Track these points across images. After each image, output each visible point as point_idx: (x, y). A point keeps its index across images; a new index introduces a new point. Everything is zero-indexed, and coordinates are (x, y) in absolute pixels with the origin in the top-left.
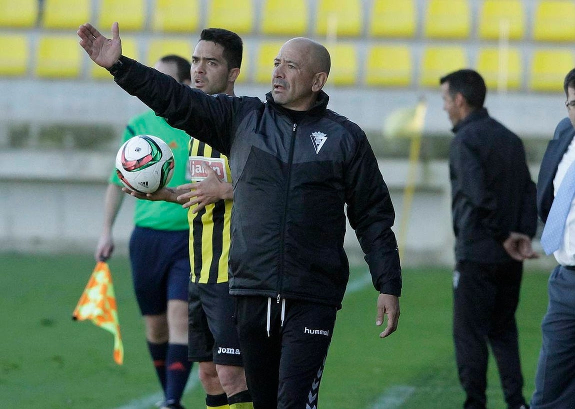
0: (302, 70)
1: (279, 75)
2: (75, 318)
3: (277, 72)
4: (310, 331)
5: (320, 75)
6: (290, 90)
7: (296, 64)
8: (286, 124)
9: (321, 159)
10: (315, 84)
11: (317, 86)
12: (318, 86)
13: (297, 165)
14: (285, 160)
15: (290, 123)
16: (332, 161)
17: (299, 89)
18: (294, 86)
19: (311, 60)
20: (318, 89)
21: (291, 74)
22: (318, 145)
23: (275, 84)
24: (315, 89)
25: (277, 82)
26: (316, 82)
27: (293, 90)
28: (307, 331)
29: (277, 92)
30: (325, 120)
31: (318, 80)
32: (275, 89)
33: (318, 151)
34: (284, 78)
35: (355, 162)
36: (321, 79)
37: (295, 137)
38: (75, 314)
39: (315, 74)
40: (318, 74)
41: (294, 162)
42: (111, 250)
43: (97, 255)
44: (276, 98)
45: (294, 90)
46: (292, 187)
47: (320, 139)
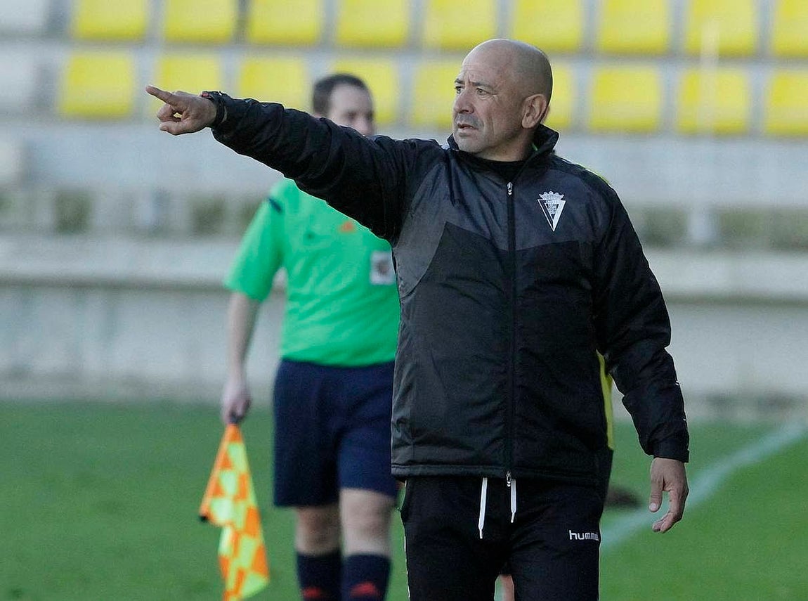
0: (501, 94)
1: (464, 108)
2: (204, 519)
3: (460, 103)
4: (577, 536)
5: (534, 99)
6: (485, 130)
7: (489, 86)
8: (492, 184)
9: (561, 239)
10: (528, 115)
11: (530, 117)
12: (533, 119)
13: (525, 252)
14: (503, 246)
15: (499, 183)
16: (577, 242)
17: (500, 127)
18: (490, 123)
19: (514, 76)
20: (532, 124)
21: (482, 104)
22: (553, 215)
23: (458, 122)
24: (528, 123)
25: (461, 120)
26: (527, 111)
27: (489, 128)
28: (573, 536)
29: (463, 136)
30: (552, 174)
31: (531, 107)
32: (460, 130)
33: (555, 227)
34: (473, 112)
35: (609, 241)
36: (536, 105)
37: (513, 205)
38: (203, 510)
39: (524, 99)
40: (530, 98)
41: (519, 248)
42: (247, 405)
43: (225, 413)
44: (463, 144)
45: (491, 129)
46: (520, 288)
47: (555, 203)
